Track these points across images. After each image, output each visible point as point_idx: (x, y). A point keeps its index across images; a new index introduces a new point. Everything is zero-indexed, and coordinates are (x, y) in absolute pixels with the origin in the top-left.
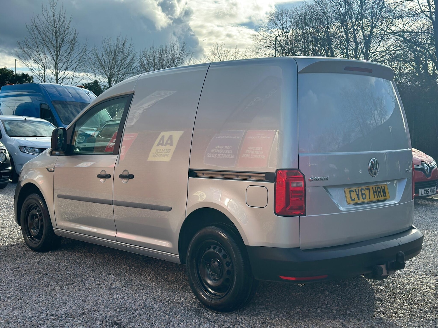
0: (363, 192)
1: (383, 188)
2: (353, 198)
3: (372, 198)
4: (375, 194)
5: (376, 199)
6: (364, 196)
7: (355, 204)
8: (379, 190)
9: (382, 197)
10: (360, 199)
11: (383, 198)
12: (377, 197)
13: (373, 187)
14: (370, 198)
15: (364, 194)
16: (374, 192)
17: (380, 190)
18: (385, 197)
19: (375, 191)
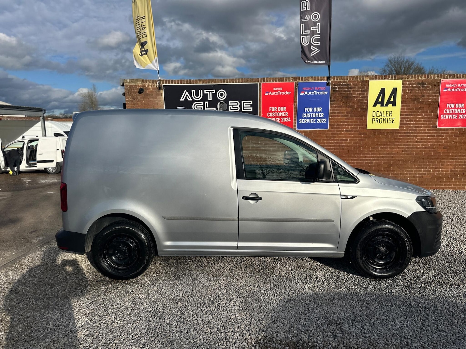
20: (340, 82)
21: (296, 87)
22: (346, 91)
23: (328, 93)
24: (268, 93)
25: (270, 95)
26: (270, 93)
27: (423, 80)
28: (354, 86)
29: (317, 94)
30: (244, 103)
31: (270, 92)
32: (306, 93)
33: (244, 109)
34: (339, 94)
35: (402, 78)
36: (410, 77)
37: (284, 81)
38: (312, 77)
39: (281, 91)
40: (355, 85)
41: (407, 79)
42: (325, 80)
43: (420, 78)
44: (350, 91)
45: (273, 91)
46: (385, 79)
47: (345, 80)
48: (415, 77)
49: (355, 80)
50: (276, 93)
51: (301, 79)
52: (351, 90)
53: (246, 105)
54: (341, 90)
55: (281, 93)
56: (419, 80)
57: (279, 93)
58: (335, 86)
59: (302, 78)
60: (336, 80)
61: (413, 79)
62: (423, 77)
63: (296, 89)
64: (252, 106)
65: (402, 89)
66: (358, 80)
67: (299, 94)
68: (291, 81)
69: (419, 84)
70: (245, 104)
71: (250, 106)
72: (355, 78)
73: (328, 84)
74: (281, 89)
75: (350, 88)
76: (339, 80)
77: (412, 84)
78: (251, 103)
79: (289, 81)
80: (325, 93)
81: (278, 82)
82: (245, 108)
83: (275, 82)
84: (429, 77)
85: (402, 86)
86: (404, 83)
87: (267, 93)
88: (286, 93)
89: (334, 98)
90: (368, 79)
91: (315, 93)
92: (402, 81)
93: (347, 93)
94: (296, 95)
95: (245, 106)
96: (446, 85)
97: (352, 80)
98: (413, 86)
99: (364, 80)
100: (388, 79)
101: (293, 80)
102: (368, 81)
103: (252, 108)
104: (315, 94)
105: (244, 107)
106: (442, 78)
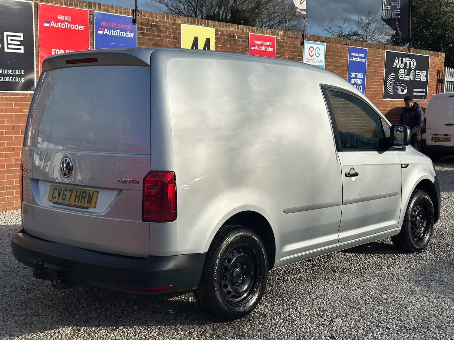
0: (65, 192)
1: (91, 194)
2: (54, 196)
3: (72, 202)
4: (77, 198)
5: (76, 203)
6: (64, 197)
7: (54, 203)
8: (84, 195)
9: (84, 203)
10: (60, 199)
11: (86, 205)
12: (78, 202)
13: (77, 190)
14: (69, 201)
15: (65, 195)
16: (76, 196)
17: (86, 196)
18: (88, 205)
19: (78, 194)
20: (148, 20)
21: (91, 20)
22: (155, 36)
23: (135, 36)
24: (50, 23)
25: (53, 26)
26: (53, 24)
27: (233, 32)
28: (165, 30)
29: (120, 35)
30: (8, 36)
31: (53, 22)
32: (106, 31)
33: (8, 48)
34: (148, 39)
35: (214, 26)
36: (222, 25)
37: (74, 6)
38: (113, 7)
39: (70, 23)
40: (165, 28)
41: (219, 28)
42: (130, 14)
43: (231, 29)
44: (160, 36)
45: (57, 21)
46: (198, 24)
47: (154, 19)
48: (226, 27)
49: (166, 20)
50: (62, 26)
51: (97, 6)
52: (162, 35)
53: (11, 40)
54: (150, 33)
55: (69, 25)
56: (230, 30)
57: (66, 25)
58: (142, 25)
59: (99, 5)
60: (143, 17)
61: (225, 29)
62: (234, 28)
63: (92, 23)
64: (22, 43)
65: (215, 41)
66: (169, 21)
67: (96, 32)
68: (84, 8)
69: (230, 36)
70: (10, 38)
71: (19, 43)
72: (165, 17)
73: (134, 21)
74: (69, 18)
75: (161, 31)
76: (147, 18)
77: (224, 35)
78: (22, 39)
79: (81, 7)
80: (130, 35)
81: (64, 6)
82: (10, 46)
83: (59, 5)
84: (239, 29)
85: (215, 36)
86: (216, 33)
87: (47, 22)
88: (76, 27)
89: (142, 45)
90: (180, 22)
91: (117, 33)
92: (214, 29)
93: (157, 38)
94: (92, 33)
95: (10, 42)
96: (254, 42)
97: (162, 20)
98: (225, 38)
99: (176, 22)
100: (201, 25)
101: (86, 6)
102: (180, 25)
103: (22, 47)
104: (118, 35)
105: (8, 44)
106: (250, 31)
